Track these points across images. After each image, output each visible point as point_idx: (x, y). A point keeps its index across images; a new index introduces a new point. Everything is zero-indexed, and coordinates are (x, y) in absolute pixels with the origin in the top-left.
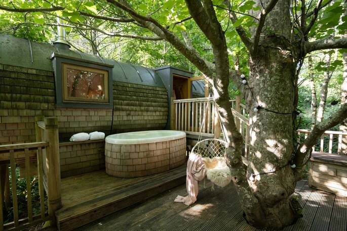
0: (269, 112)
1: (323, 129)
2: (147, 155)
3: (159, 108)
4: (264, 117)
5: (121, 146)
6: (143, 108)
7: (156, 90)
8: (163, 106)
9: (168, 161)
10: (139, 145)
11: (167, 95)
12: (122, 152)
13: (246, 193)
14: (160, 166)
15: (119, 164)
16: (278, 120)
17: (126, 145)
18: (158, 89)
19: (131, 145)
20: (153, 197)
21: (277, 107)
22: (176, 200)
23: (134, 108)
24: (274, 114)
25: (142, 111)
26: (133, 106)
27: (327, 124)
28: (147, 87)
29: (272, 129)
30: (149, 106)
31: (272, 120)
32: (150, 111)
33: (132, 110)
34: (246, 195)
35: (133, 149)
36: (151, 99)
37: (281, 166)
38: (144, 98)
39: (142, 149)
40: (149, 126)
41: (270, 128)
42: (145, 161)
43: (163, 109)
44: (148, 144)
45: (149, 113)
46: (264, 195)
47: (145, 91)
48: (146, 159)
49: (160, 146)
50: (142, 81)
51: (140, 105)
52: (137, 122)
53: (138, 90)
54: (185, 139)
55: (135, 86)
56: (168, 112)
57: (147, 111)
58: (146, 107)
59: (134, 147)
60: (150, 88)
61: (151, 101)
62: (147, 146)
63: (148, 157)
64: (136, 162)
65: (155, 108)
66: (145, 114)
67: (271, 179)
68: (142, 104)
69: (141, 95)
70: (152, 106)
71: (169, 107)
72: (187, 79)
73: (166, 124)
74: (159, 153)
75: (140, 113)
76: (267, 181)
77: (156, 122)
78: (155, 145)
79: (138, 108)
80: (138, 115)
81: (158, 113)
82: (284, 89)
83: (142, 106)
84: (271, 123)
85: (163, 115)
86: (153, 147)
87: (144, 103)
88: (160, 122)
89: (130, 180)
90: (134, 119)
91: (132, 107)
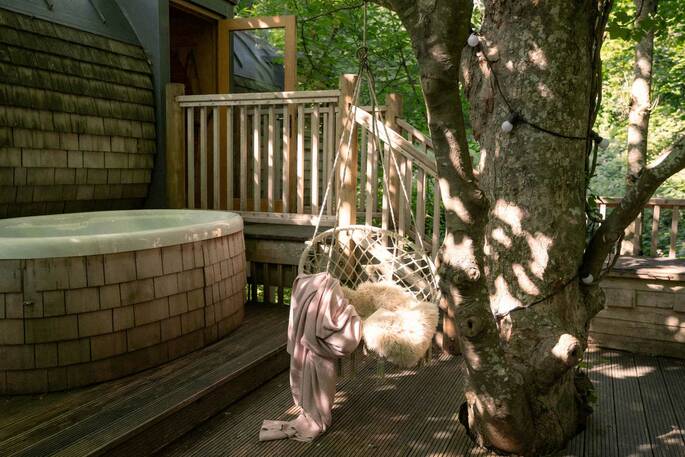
0: (541, 135)
1: (662, 175)
2: (132, 296)
3: (124, 126)
4: (529, 147)
5: (23, 265)
6: (62, 119)
7: (108, 52)
8: (138, 119)
9: (199, 316)
10: (102, 258)
11: (151, 77)
12: (28, 289)
13: (496, 363)
14: (175, 332)
15: (18, 339)
16: (560, 154)
17: (46, 263)
18: (113, 46)
19: (68, 261)
20: (180, 440)
21: (560, 119)
22: (263, 435)
23: (29, 117)
24: (553, 138)
25: (59, 131)
26: (25, 108)
27: (673, 163)
28: (70, 36)
29: (546, 181)
30: (83, 112)
31: (548, 155)
32: (92, 135)
33: (20, 125)
34: (495, 368)
35: (78, 277)
36: (93, 84)
37: (564, 283)
38: (66, 78)
39: (113, 272)
40: (85, 194)
41: (543, 178)
42: (123, 319)
43: (137, 130)
44: (135, 254)
45: (87, 143)
46: (532, 363)
47: (66, 50)
48: (129, 311)
49: (174, 262)
50: (50, 8)
51: (54, 108)
52: (40, 177)
53: (40, 44)
54: (241, 237)
55: (25, 25)
56: (156, 140)
57: (80, 132)
58: (75, 118)
59: (80, 266)
60: (87, 40)
61: (95, 95)
62: (129, 262)
63: (134, 303)
64: (89, 325)
65: (110, 123)
66: (71, 143)
67: (542, 317)
68: (60, 102)
69: (51, 66)
70: (98, 114)
71: (158, 121)
72: (216, 21)
73: (149, 185)
74: (170, 286)
75: (52, 139)
76: (536, 325)
77: (114, 178)
78: (156, 257)
79: (42, 118)
80: (46, 148)
81: (119, 145)
82: (576, 72)
83: (60, 111)
84: (544, 164)
85: (138, 153)
86: (149, 266)
87: (66, 98)
88: (128, 179)
89: (76, 397)
90: (28, 163)
91: (19, 112)
